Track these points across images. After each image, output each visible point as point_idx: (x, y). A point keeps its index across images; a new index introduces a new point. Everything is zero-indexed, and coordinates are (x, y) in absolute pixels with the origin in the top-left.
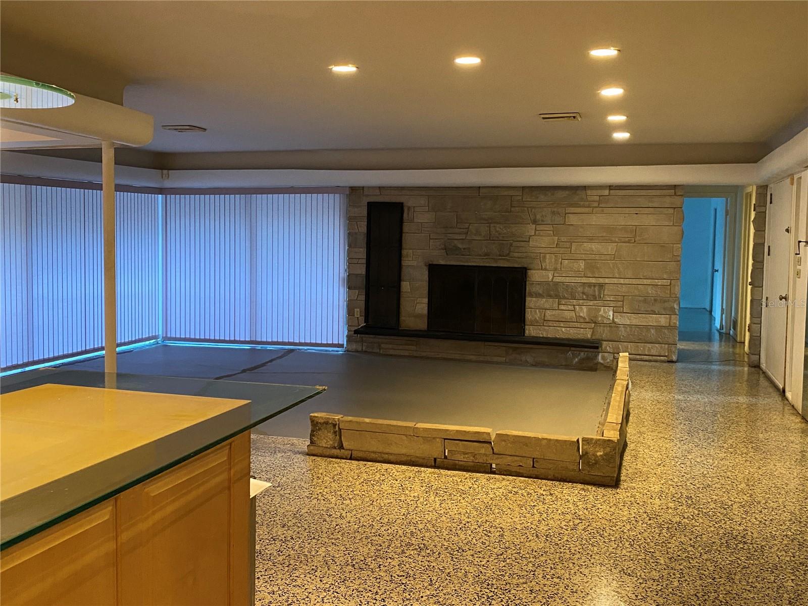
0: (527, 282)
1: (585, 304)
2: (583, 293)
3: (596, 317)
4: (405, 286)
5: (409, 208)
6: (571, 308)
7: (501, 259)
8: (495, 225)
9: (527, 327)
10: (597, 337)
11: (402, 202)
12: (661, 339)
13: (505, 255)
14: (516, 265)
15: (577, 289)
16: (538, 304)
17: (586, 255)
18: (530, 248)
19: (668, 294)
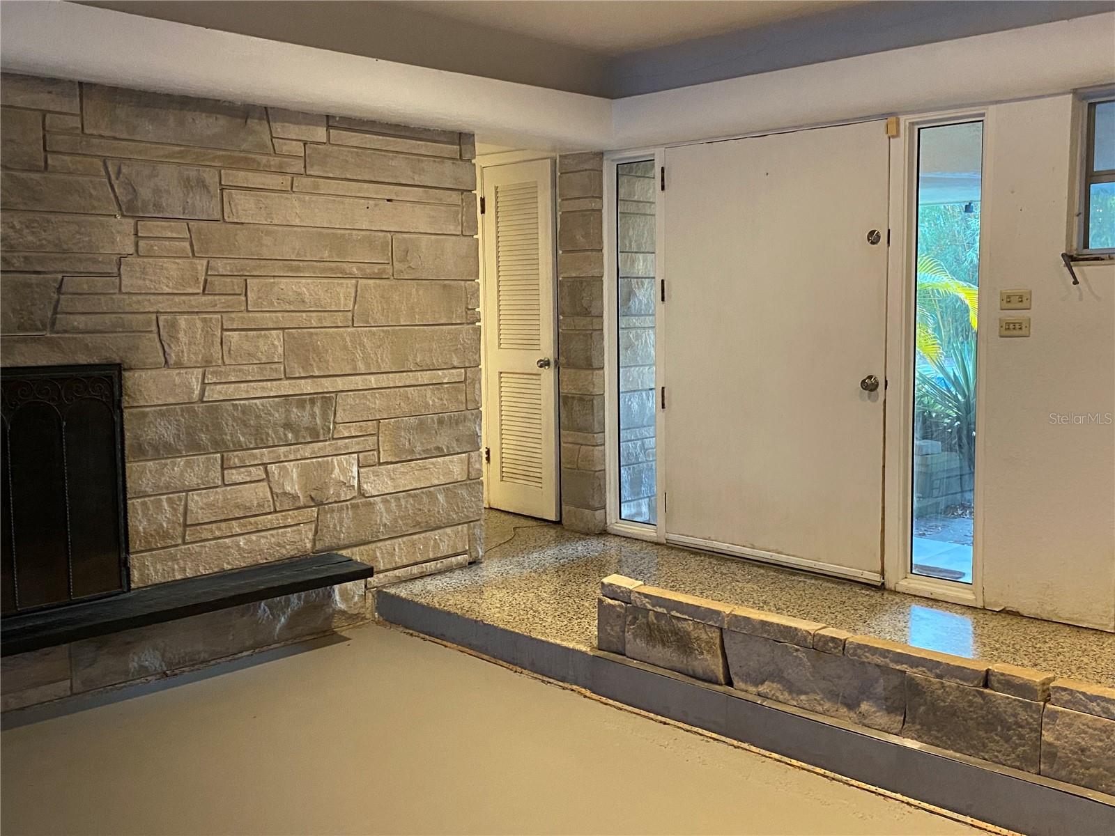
1: (292, 457)
2: (288, 426)
3: (322, 488)
6: (259, 473)
7: (25, 341)
9: (135, 559)
10: (328, 541)
12: (457, 513)
13: (38, 324)
14: (83, 359)
15: (270, 414)
16: (163, 479)
17: (287, 314)
18: (126, 297)
19: (462, 403)
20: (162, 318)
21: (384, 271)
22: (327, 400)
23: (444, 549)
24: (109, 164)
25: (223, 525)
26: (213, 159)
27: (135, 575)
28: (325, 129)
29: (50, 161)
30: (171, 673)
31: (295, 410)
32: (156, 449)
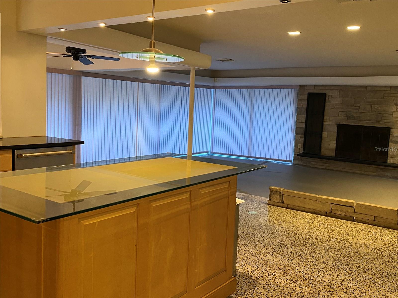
0: (390, 136)
4: (325, 134)
5: (329, 97)
7: (376, 123)
8: (374, 105)
9: (389, 158)
11: (325, 93)
13: (379, 121)
14: (385, 126)
18: (393, 118)
24: (394, 97)
27: (389, 161)
29: (384, 98)
32: (395, 142)
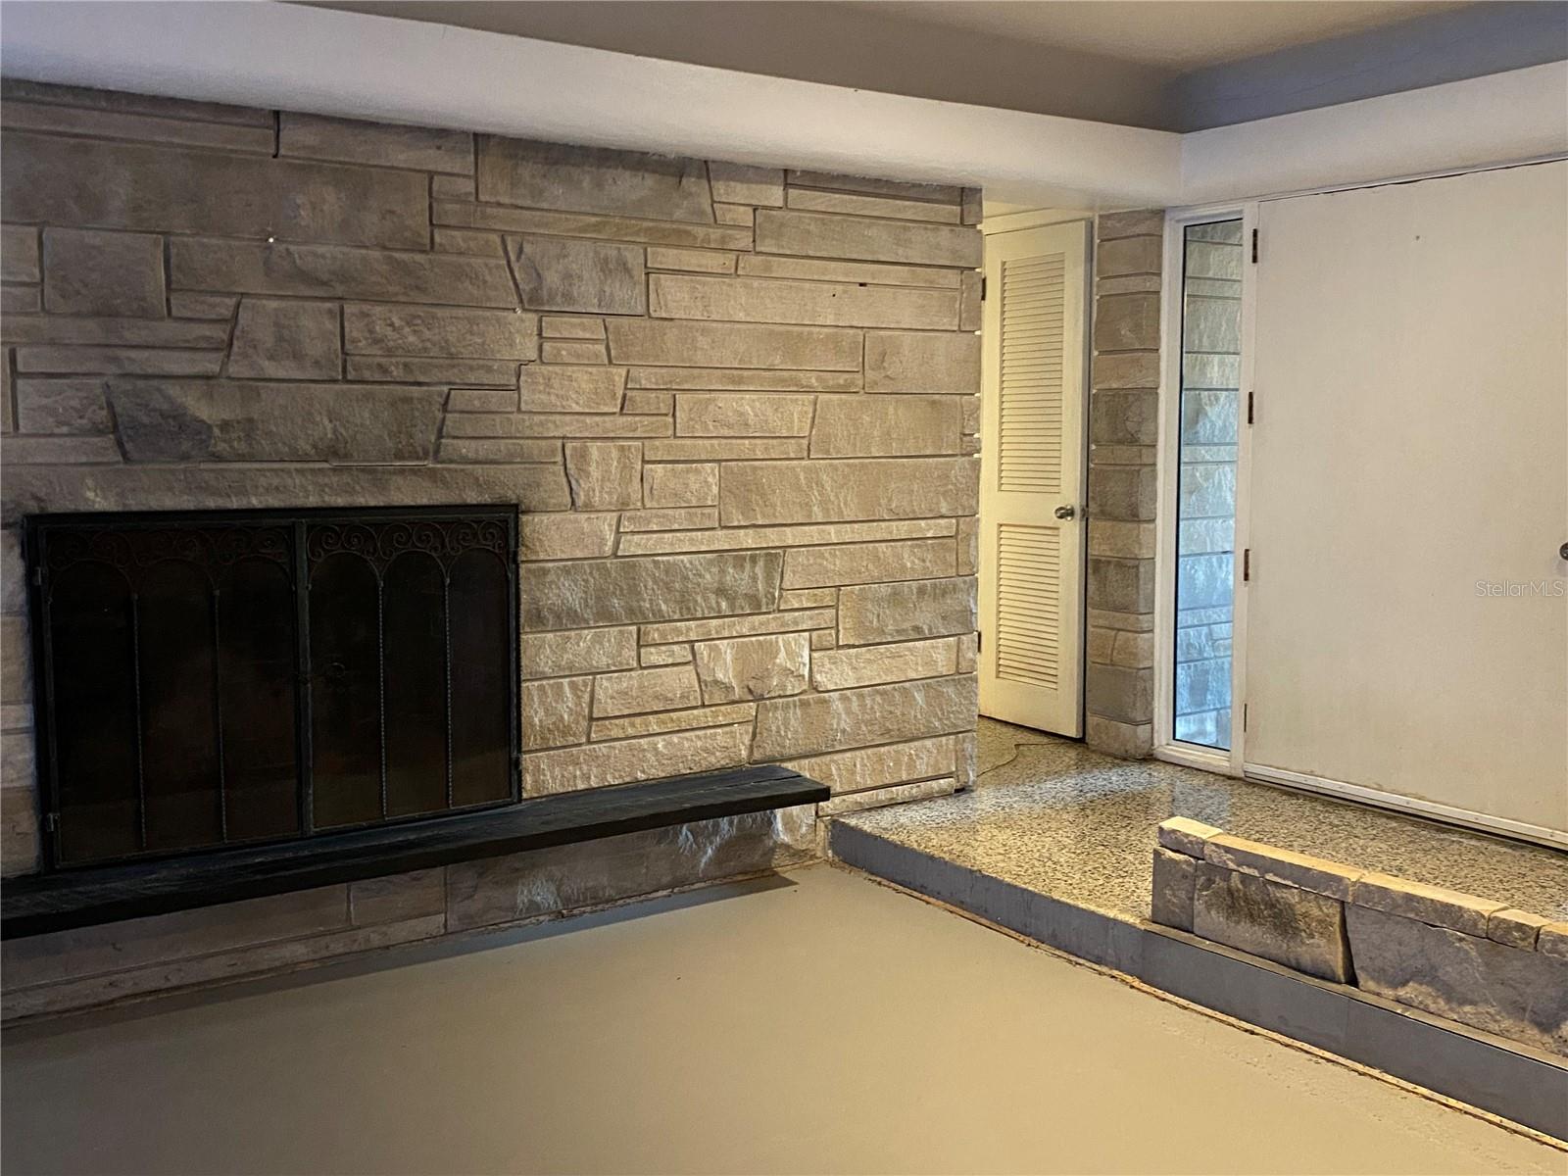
0: (522, 568)
1: (725, 634)
2: (721, 592)
3: (763, 676)
6: (682, 653)
8: (366, 307)
9: (528, 760)
10: (769, 749)
12: (940, 720)
13: (419, 449)
14: (472, 497)
15: (700, 576)
16: (565, 657)
17: (724, 441)
18: (526, 417)
19: (952, 566)
20: (569, 446)
21: (853, 383)
22: (773, 558)
23: (923, 769)
24: (509, 240)
25: (638, 720)
26: (637, 234)
27: (528, 780)
28: (782, 188)
29: (437, 239)
30: (567, 914)
31: (731, 571)
32: (558, 617)
